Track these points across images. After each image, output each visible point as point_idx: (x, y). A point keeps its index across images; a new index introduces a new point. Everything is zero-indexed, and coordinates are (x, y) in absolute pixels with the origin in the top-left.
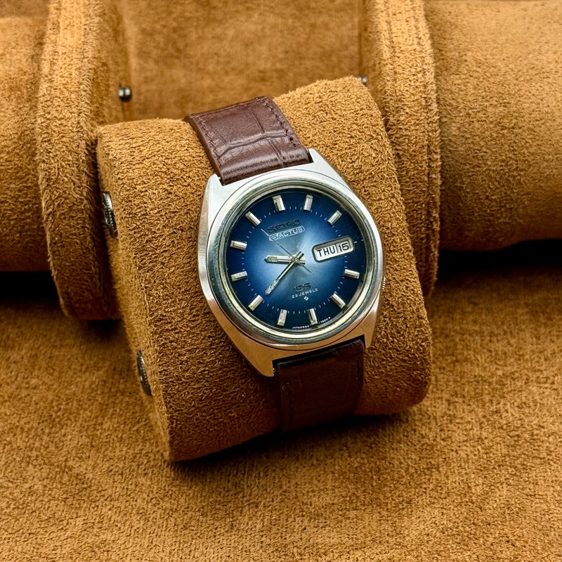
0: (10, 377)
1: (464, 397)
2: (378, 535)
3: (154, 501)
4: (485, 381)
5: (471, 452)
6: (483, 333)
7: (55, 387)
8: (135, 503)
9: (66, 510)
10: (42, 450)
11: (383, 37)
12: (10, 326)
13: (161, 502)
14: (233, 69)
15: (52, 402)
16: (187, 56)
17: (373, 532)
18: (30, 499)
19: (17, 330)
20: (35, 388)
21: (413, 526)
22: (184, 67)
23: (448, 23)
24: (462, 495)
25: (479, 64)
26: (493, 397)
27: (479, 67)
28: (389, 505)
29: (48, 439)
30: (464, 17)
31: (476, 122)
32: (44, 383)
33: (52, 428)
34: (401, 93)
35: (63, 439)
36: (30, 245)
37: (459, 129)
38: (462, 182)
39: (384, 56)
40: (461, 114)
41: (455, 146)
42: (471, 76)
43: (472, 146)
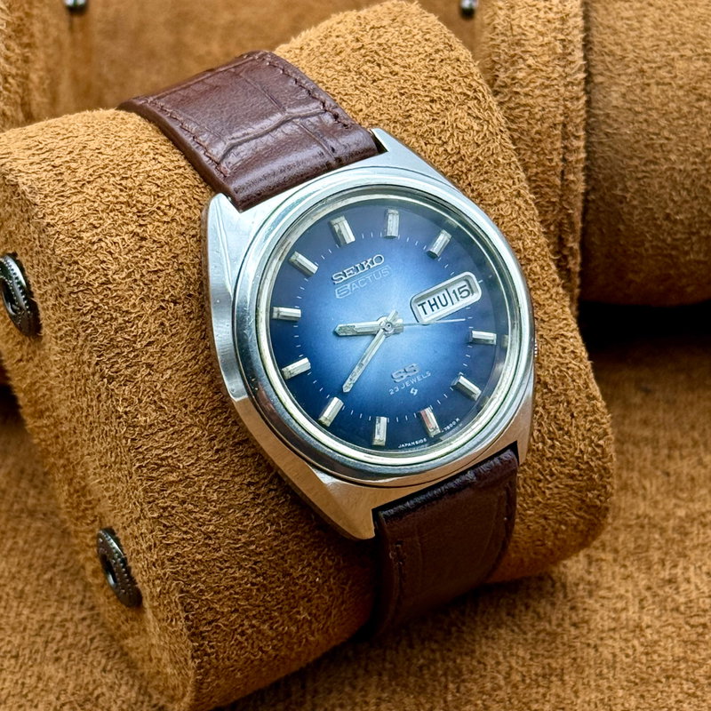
34: (520, 31)
38: (625, 189)
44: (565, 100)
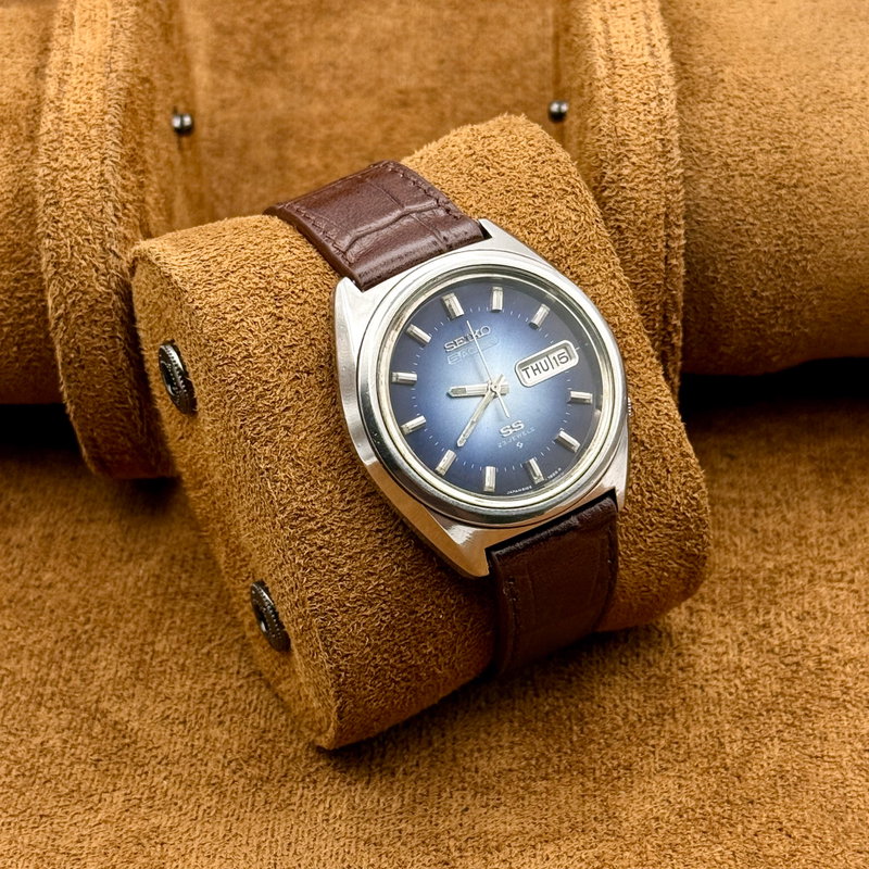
0: (11, 569)
1: (714, 602)
2: (580, 819)
3: (233, 765)
4: (747, 578)
5: (725, 688)
6: (744, 502)
7: (80, 584)
8: (204, 768)
9: (97, 778)
10: (60, 685)
11: (596, 44)
12: (12, 489)
13: (245, 766)
14: (358, 88)
15: (76, 608)
16: (286, 68)
17: (572, 815)
18: (41, 761)
19: (21, 496)
20: (50, 586)
21: (634, 805)
22: (282, 84)
23: (695, 21)
24: (710, 757)
25: (743, 85)
26: (759, 602)
27: (743, 91)
28: (598, 773)
29: (70, 667)
30: (720, 11)
31: (738, 178)
32: (64, 579)
33: (76, 649)
34: (624, 132)
35: (92, 667)
36: (34, 364)
37: (711, 187)
38: (716, 271)
39: (598, 73)
40: (715, 165)
41: (705, 214)
42: (731, 105)
43: (731, 214)
44: (666, 193)
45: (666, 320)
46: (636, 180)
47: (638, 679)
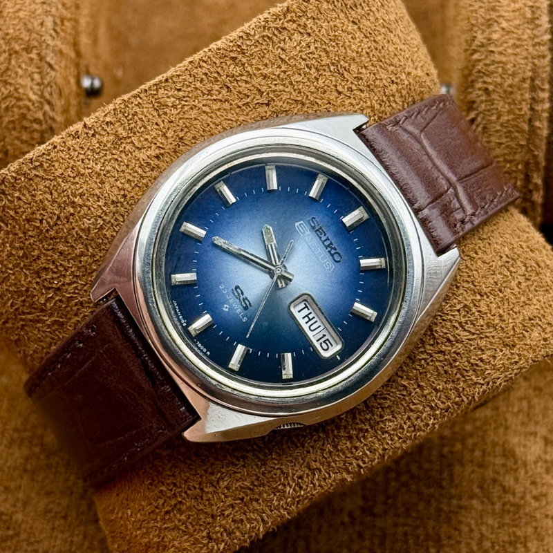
44: (533, 58)
45: (528, 178)
46: (505, 45)
47: (493, 504)
